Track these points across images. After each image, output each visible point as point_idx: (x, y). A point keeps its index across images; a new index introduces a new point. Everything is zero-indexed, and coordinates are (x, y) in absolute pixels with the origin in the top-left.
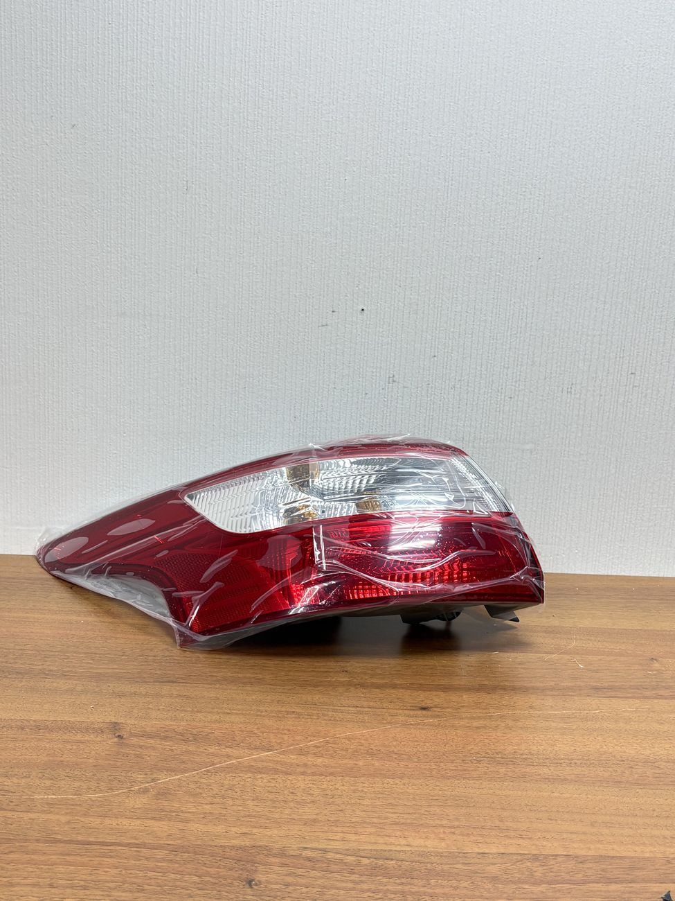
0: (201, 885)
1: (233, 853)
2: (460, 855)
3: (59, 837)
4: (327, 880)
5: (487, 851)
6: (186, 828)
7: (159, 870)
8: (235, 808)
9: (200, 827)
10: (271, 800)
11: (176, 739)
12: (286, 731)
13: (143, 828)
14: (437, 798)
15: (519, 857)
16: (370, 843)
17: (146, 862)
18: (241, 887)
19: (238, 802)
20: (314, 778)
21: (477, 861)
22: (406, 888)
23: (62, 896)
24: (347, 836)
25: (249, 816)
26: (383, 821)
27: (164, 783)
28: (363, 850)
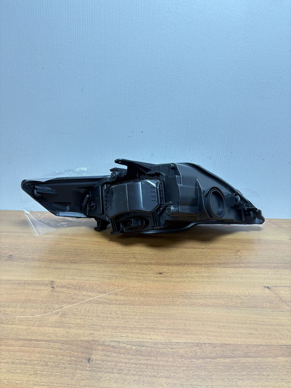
0: (70, 362)
1: (85, 344)
2: (170, 344)
3: (21, 337)
4: (118, 358)
5: (180, 342)
6: (69, 331)
7: (55, 354)
8: (89, 321)
9: (75, 331)
10: (102, 317)
11: (73, 288)
12: (111, 284)
13: (53, 332)
14: (162, 315)
15: (192, 345)
16: (137, 338)
17: (51, 350)
18: (85, 362)
19: (91, 318)
20: (119, 306)
21: (176, 347)
22: (148, 362)
23: (15, 369)
24: (128, 335)
25: (93, 325)
26: (142, 327)
27: (65, 309)
28: (134, 341)
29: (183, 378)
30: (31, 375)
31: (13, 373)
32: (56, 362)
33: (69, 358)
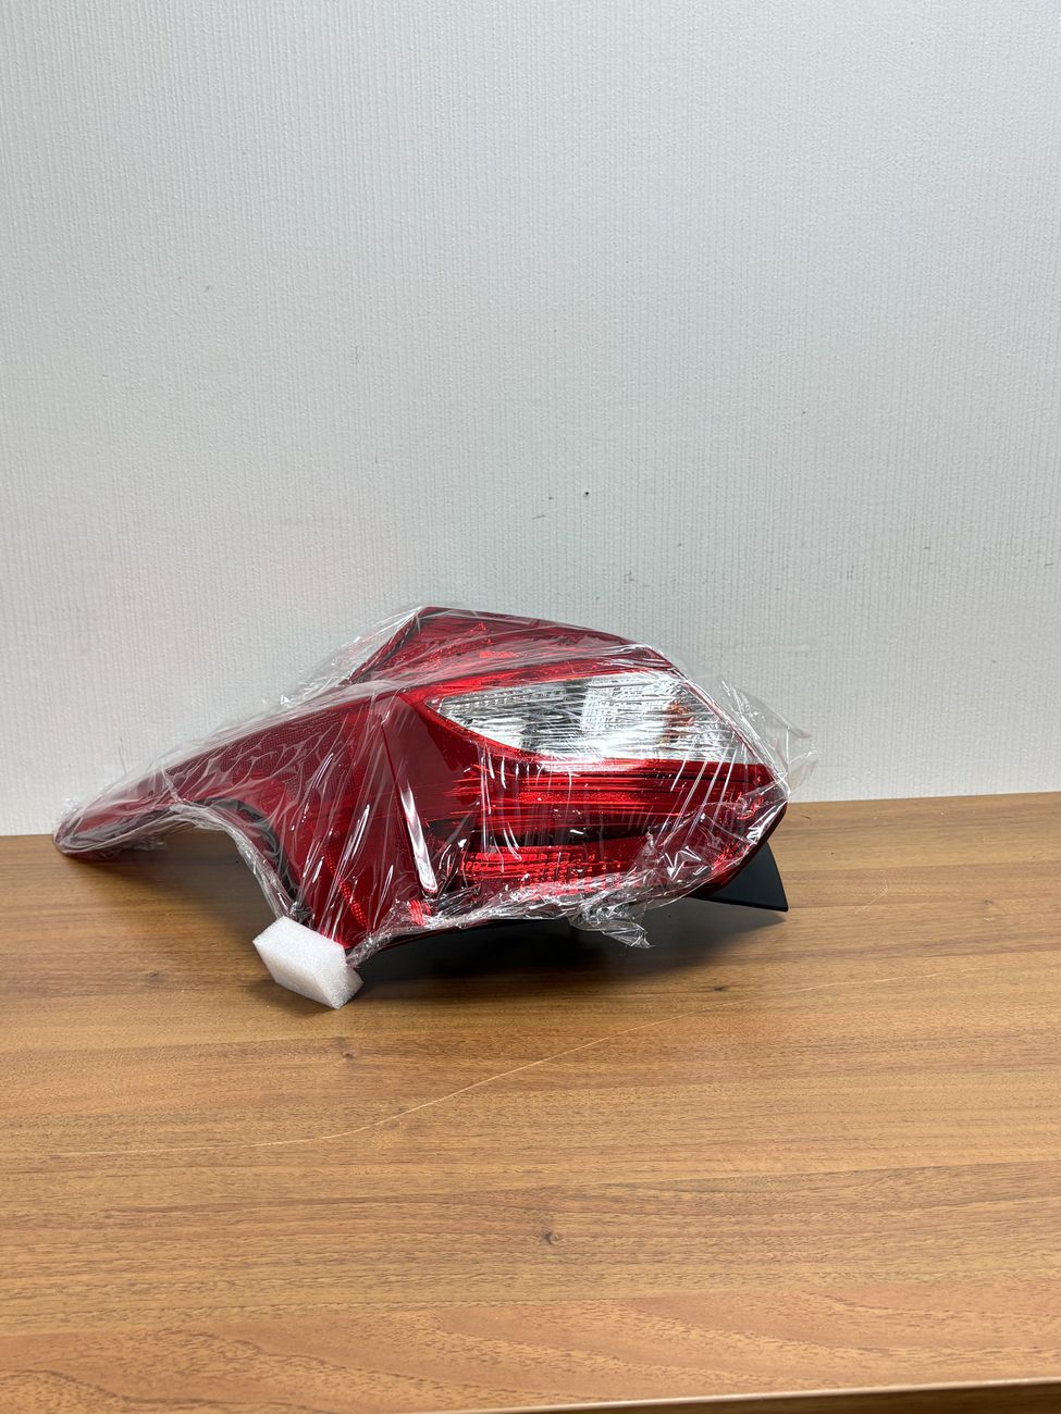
0: (483, 1247)
1: (519, 1199)
2: (803, 1178)
3: (297, 1196)
4: (643, 1226)
5: (836, 1170)
6: (453, 1171)
7: (431, 1230)
8: (510, 1139)
9: (472, 1169)
10: (553, 1125)
11: (420, 1053)
12: (554, 1033)
13: (398, 1175)
14: (759, 1105)
15: (877, 1175)
16: (687, 1172)
17: (412, 1221)
18: (538, 1243)
19: (514, 1131)
20: (602, 1091)
21: (827, 1184)
22: (745, 1228)
23: (314, 1276)
24: (656, 1164)
25: (529, 1148)
26: (698, 1141)
27: (415, 1113)
28: (681, 1181)
29: (870, 1258)
30: (370, 1287)
31: (310, 1287)
32: (441, 1250)
33: (478, 1236)
